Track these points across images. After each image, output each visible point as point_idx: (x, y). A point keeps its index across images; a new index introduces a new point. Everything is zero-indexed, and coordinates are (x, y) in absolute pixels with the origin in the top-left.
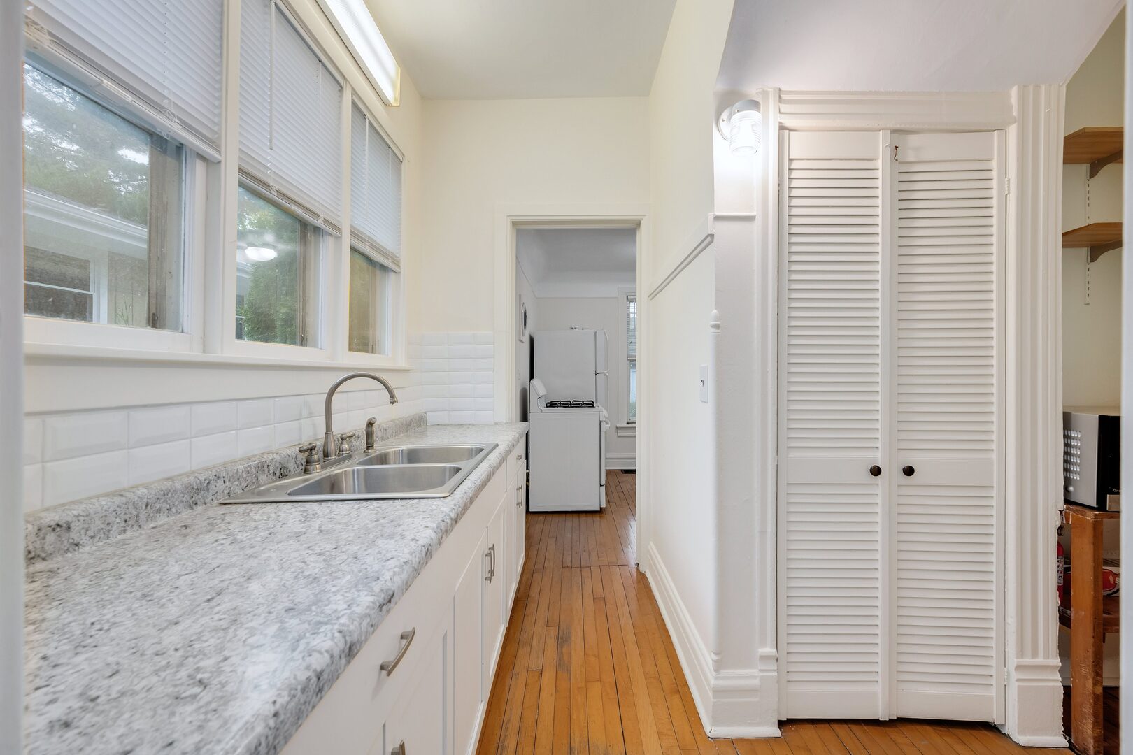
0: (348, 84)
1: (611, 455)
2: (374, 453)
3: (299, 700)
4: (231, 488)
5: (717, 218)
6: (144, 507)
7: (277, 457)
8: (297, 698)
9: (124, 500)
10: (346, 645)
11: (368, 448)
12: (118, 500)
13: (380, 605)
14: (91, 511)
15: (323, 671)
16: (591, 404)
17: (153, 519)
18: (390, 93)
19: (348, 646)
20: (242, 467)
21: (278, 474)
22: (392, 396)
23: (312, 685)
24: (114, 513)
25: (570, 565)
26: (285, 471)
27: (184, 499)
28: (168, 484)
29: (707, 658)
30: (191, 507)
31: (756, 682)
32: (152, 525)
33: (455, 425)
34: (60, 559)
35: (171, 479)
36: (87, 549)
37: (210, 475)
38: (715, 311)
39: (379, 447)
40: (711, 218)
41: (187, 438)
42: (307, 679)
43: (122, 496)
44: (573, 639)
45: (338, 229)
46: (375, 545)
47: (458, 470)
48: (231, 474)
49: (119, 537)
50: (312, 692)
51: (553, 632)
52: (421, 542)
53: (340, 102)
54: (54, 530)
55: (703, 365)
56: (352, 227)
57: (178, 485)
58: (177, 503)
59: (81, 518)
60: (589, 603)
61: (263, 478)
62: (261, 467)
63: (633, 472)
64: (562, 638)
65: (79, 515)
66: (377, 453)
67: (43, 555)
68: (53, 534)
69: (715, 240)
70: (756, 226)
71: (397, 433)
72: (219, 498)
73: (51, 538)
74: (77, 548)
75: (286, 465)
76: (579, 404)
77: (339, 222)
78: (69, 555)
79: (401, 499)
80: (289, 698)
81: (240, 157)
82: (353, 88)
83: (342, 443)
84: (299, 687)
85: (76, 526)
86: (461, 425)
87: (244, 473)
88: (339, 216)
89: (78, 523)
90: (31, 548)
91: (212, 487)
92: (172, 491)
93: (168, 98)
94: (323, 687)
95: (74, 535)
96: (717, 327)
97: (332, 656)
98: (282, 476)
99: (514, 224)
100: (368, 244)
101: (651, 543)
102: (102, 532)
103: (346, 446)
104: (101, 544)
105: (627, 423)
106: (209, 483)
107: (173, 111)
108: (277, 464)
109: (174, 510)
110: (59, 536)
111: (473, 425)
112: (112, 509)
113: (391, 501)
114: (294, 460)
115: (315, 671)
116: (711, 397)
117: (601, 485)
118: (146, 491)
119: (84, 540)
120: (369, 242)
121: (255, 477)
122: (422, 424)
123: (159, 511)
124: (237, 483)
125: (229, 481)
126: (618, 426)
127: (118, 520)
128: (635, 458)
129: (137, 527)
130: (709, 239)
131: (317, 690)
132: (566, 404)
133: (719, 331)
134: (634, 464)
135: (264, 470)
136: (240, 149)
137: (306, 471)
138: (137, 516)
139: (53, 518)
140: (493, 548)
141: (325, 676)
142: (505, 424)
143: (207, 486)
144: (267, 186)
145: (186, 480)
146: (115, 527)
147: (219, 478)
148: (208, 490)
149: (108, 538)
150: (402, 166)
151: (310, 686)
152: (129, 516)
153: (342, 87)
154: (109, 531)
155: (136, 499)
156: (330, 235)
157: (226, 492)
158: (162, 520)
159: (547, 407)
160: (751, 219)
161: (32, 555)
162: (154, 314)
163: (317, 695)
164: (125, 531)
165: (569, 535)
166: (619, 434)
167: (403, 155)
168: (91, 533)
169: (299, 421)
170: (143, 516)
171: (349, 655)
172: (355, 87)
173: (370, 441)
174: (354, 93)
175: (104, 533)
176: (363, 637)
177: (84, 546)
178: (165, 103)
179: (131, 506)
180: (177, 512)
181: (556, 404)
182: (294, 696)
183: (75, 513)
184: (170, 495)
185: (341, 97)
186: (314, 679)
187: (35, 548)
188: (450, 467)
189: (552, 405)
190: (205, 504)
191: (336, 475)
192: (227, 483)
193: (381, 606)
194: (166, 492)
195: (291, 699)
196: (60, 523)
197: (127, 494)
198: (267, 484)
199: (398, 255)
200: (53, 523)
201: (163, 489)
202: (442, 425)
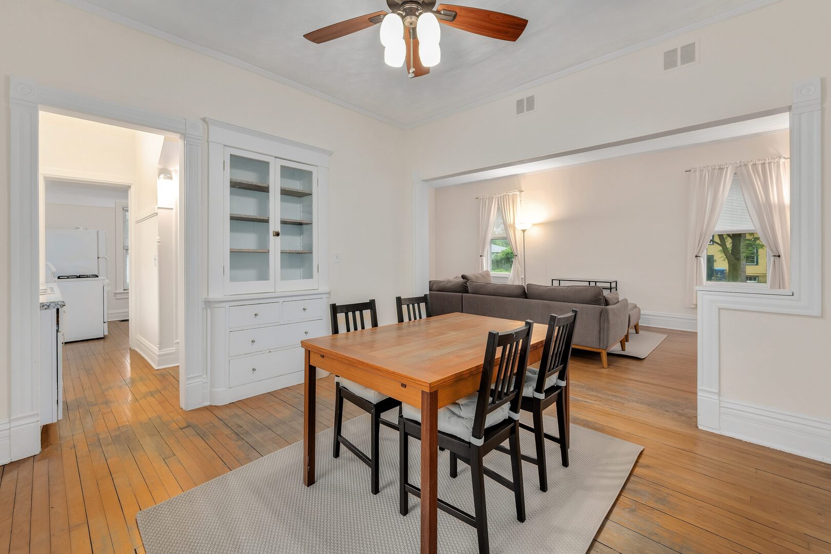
1: (110, 312)
5: (159, 208)
16: (96, 276)
29: (155, 349)
31: (174, 351)
38: (158, 237)
40: (156, 208)
63: (128, 320)
69: (157, 214)
70: (174, 211)
76: (90, 276)
96: (159, 242)
105: (124, 290)
116: (157, 265)
117: (104, 328)
126: (116, 292)
128: (128, 312)
130: (155, 214)
134: (128, 316)
160: (172, 209)
166: (117, 298)
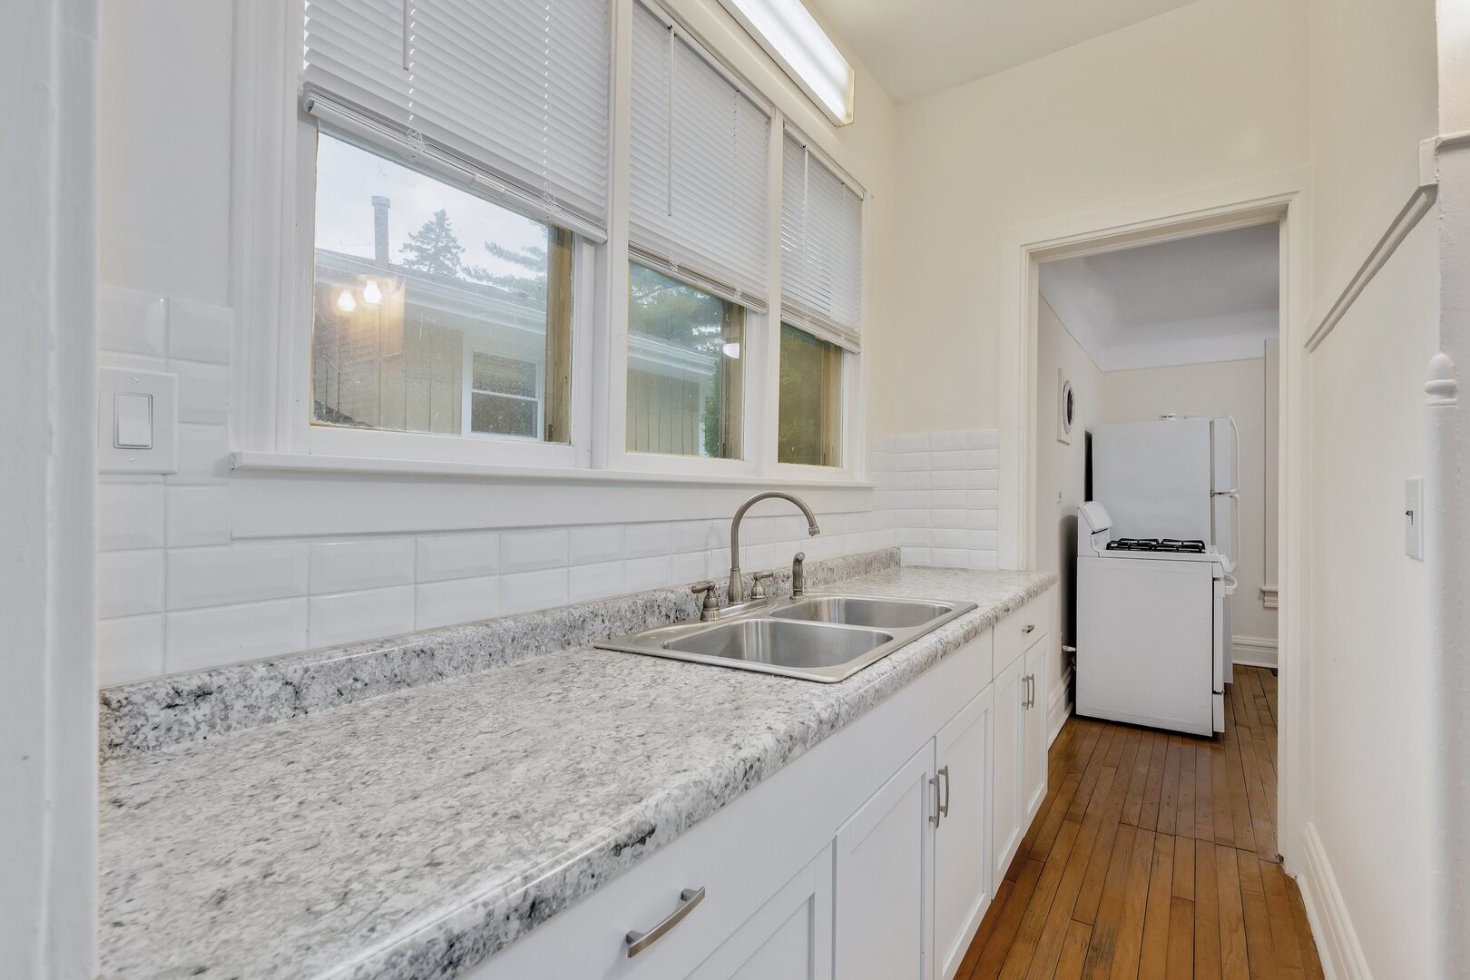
0: (777, 111)
2: (802, 600)
3: (401, 974)
4: (611, 629)
5: (1446, 147)
6: (510, 641)
7: (672, 596)
8: (397, 969)
9: (489, 630)
10: (524, 900)
11: (795, 593)
12: (483, 630)
13: (616, 846)
14: (455, 639)
15: (465, 935)
16: (1197, 547)
17: (520, 655)
18: (838, 108)
19: (529, 903)
20: (625, 606)
21: (672, 617)
22: (812, 524)
23: (435, 954)
24: (478, 645)
25: (1135, 822)
26: (682, 614)
27: (555, 636)
28: (538, 618)
30: (563, 648)
32: (518, 663)
33: (940, 569)
34: (424, 686)
35: (543, 612)
36: (450, 680)
37: (586, 611)
38: (1440, 356)
39: (812, 593)
41: (565, 567)
42: (428, 942)
43: (487, 626)
44: (1117, 958)
45: (763, 304)
46: (686, 742)
47: (889, 639)
48: (611, 612)
49: (482, 671)
50: (432, 966)
51: (1082, 932)
52: (743, 754)
53: (767, 138)
54: (418, 655)
55: (1413, 478)
56: (784, 297)
57: (548, 620)
58: (547, 640)
59: (445, 646)
60: (1161, 903)
61: (651, 620)
62: (650, 607)
64: (1095, 949)
65: (442, 643)
66: (805, 601)
67: (409, 681)
68: (417, 659)
69: (1441, 196)
71: (849, 575)
72: (597, 639)
73: (416, 663)
74: (440, 678)
75: (684, 607)
76: (1172, 546)
77: (766, 294)
78: (433, 684)
79: (776, 675)
80: (384, 967)
81: (630, 232)
82: (784, 114)
83: (755, 584)
84: (410, 953)
85: (440, 654)
86: (948, 569)
87: (628, 613)
88: (765, 287)
89: (442, 652)
90: (397, 671)
91: (588, 626)
92: (541, 626)
93: (547, 180)
94: (459, 960)
95: (438, 663)
96: (1448, 391)
97: (490, 914)
98: (677, 620)
99: (1034, 256)
100: (809, 319)
101: (1311, 825)
102: (465, 664)
103: (760, 589)
104: (465, 677)
106: (584, 621)
107: (551, 192)
108: (671, 605)
109: (543, 648)
110: (423, 663)
111: (965, 570)
112: (476, 640)
113: (761, 676)
114: (694, 602)
115: (449, 931)
116: (1430, 549)
117: (1214, 692)
118: (512, 623)
119: (448, 670)
120: (809, 316)
121: (643, 618)
122: (892, 564)
123: (526, 647)
124: (618, 624)
125: (609, 620)
126: (1264, 588)
127: (482, 653)
129: (503, 664)
130: (1423, 198)
131: (446, 963)
132: (1147, 546)
133: (1454, 400)
135: (653, 611)
136: (630, 222)
137: (703, 618)
138: (503, 651)
139: (417, 643)
140: (945, 772)
141: (467, 943)
142: (1017, 571)
143: (582, 624)
144: (667, 262)
145: (558, 616)
146: (479, 661)
147: (596, 615)
148: (583, 629)
149: (472, 671)
150: (863, 208)
151: (430, 955)
152: (494, 649)
153: (769, 118)
154: (473, 664)
155: (502, 631)
156: (755, 313)
157: (605, 633)
158: (531, 659)
159: (1109, 547)
161: (398, 679)
162: (550, 425)
163: (445, 970)
164: (489, 666)
165: (1143, 769)
166: (1266, 604)
167: (865, 190)
168: (454, 663)
169: (706, 552)
170: (509, 651)
171: (530, 916)
172: (787, 114)
173: (797, 584)
174: (787, 121)
175: (468, 665)
176: (568, 892)
177: (448, 677)
178: (545, 187)
179: (496, 639)
180: (547, 650)
181: (1126, 544)
182: (394, 966)
183: (440, 640)
184: (539, 630)
185: (768, 131)
186: (444, 945)
187: (401, 672)
188: (878, 634)
189: (1123, 545)
190: (580, 645)
191: (737, 626)
192: (607, 623)
193: (618, 849)
194: (534, 627)
195: (386, 969)
196: (424, 649)
197: (493, 625)
198: (658, 628)
199: (856, 330)
200: (417, 649)
201: (532, 623)
202: (920, 567)
